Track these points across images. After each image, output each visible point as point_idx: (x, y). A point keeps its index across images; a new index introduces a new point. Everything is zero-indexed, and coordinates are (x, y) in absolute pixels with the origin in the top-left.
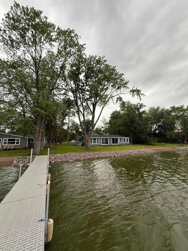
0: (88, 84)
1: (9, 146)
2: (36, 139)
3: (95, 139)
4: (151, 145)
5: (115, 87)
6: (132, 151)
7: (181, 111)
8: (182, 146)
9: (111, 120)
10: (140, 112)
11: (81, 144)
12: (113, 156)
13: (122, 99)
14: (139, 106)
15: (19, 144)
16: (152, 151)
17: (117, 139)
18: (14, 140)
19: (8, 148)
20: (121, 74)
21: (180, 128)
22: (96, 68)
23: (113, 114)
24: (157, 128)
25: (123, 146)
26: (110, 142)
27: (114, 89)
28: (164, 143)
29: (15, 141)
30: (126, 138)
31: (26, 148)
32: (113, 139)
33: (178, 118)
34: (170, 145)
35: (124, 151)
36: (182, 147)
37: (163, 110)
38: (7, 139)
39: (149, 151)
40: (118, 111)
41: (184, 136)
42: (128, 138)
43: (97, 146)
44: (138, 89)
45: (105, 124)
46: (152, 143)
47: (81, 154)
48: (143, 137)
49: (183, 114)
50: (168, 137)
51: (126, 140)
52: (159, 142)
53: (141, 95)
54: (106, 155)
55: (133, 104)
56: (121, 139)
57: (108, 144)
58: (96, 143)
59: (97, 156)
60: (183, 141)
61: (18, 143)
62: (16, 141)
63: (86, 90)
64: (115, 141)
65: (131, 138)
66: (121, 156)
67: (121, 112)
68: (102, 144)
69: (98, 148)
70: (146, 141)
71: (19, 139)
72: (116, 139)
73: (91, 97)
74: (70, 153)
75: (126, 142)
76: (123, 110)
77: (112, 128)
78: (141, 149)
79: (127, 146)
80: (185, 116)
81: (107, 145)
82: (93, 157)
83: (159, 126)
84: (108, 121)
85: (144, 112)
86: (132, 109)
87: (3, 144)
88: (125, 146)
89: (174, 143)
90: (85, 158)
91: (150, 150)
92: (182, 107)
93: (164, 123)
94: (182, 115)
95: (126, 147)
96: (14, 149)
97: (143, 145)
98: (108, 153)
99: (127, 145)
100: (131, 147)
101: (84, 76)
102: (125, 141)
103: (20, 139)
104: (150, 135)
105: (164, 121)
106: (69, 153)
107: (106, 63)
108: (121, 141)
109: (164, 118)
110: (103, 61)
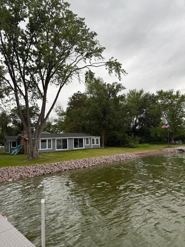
0: (35, 41)
3: (45, 141)
4: (131, 147)
5: (82, 54)
6: (108, 157)
7: (169, 98)
8: (169, 147)
9: (70, 108)
10: (116, 97)
11: (16, 151)
12: (82, 167)
13: (93, 76)
14: (115, 88)
16: (135, 156)
17: (82, 139)
20: (93, 33)
21: (167, 123)
22: (51, 13)
23: (73, 97)
24: (137, 121)
25: (92, 150)
26: (70, 145)
27: (81, 57)
28: (148, 144)
30: (95, 138)
32: (76, 140)
33: (165, 107)
34: (156, 146)
35: (98, 158)
36: (171, 149)
37: (147, 95)
39: (131, 156)
40: (82, 93)
41: (171, 134)
42: (99, 138)
43: (49, 153)
44: (117, 61)
45: (61, 115)
46: (133, 144)
47: (28, 167)
48: (119, 135)
49: (172, 102)
50: (152, 135)
51: (95, 141)
52: (141, 142)
53: (121, 72)
54: (72, 166)
55: (107, 84)
56: (87, 139)
57: (68, 149)
58: (47, 149)
59: (57, 169)
60: (170, 140)
63: (31, 53)
64: (78, 143)
65: (103, 137)
66: (93, 166)
67: (87, 95)
68: (56, 150)
69: (51, 156)
70: (124, 141)
72: (80, 139)
73: (40, 67)
74: (7, 167)
75: (95, 144)
76: (91, 92)
77: (72, 121)
78: (119, 153)
79: (98, 150)
80: (174, 106)
81: (65, 151)
82: (50, 171)
83: (140, 119)
84: (65, 110)
85: (122, 97)
86: (105, 91)
88: (94, 150)
89: (160, 144)
90: (35, 174)
91: (132, 154)
92: (171, 92)
93: (148, 114)
94: (170, 104)
95: (96, 152)
97: (121, 148)
98: (73, 163)
99: (97, 148)
100: (104, 152)
101: (28, 24)
102: (93, 143)
104: (129, 133)
105: (148, 112)
106: (5, 168)
107: (67, 8)
108: (87, 143)
109: (148, 107)
110: (63, 4)
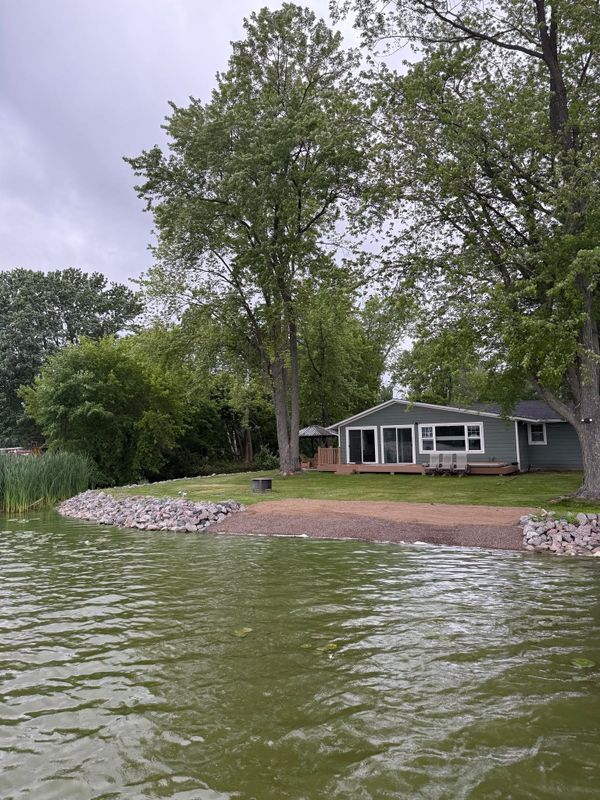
1: (448, 458)
2: (587, 421)
15: (482, 451)
18: (460, 431)
19: (447, 465)
29: (463, 435)
31: (516, 473)
38: (434, 426)
61: (475, 444)
62: (466, 438)
71: (478, 429)
87: (422, 451)
96: (469, 473)
103: (480, 424)
